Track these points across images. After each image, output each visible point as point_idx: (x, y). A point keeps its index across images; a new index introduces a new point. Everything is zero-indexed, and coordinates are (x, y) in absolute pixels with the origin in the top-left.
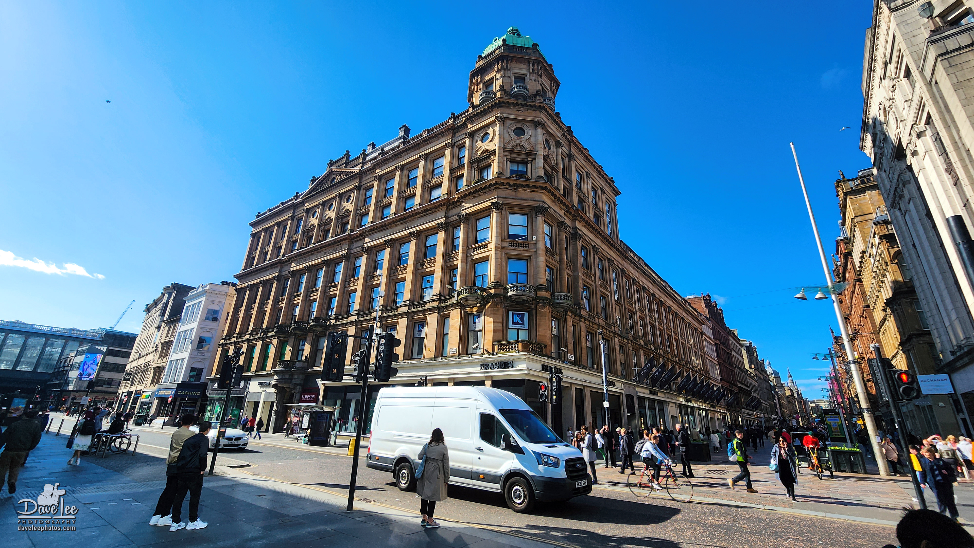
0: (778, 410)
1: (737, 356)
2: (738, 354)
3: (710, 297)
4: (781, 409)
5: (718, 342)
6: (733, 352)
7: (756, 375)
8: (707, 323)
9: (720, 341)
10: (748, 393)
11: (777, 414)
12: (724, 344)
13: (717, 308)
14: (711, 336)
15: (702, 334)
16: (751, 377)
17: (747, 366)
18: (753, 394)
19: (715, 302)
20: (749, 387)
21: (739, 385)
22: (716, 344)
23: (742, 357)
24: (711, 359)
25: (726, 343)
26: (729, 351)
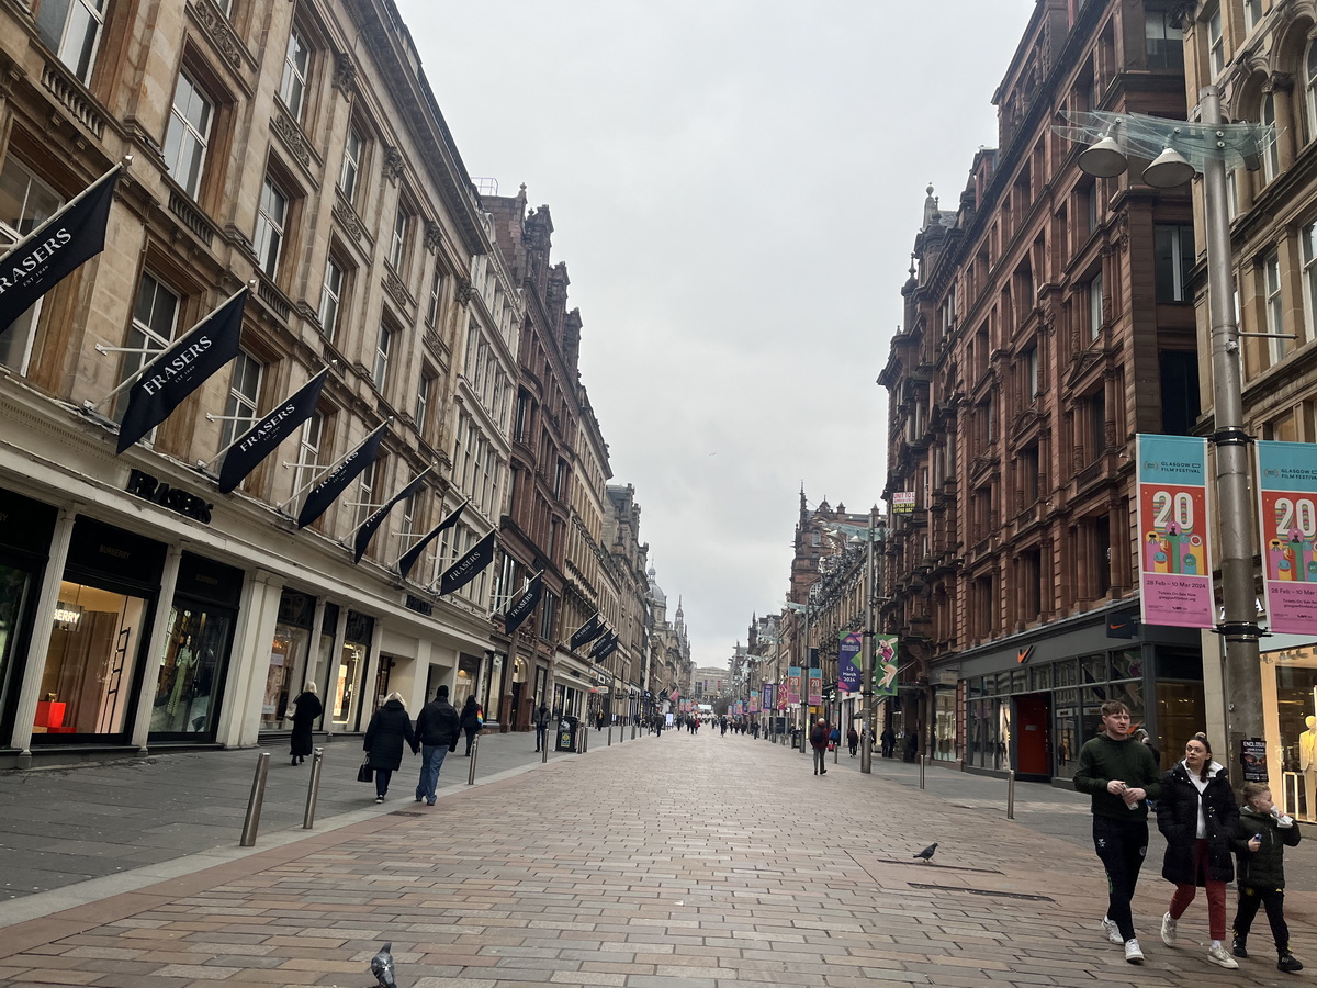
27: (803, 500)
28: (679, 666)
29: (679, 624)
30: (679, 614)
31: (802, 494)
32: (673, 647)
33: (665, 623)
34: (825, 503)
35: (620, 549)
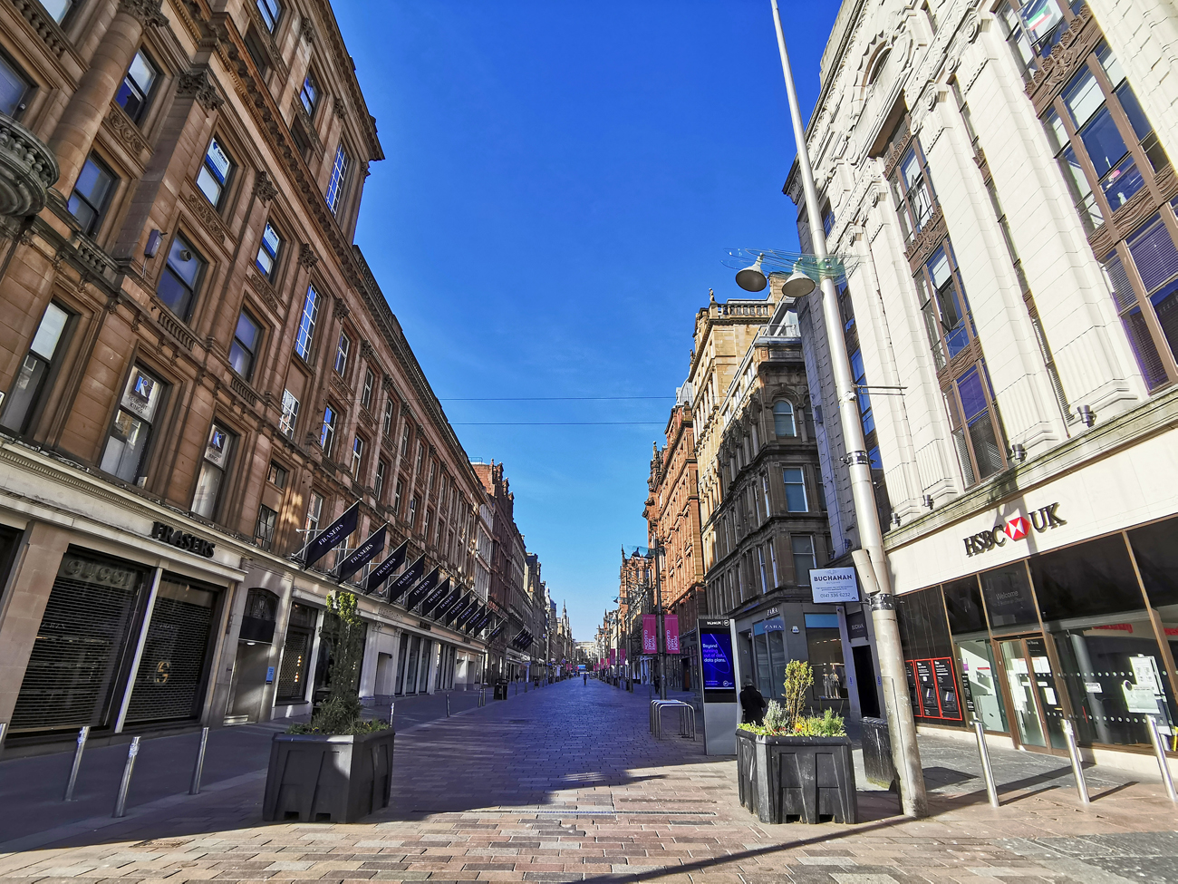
0: (547, 652)
1: (518, 568)
2: (519, 567)
3: (502, 470)
4: (550, 651)
5: (498, 539)
6: (514, 562)
7: (533, 602)
8: (489, 504)
9: (501, 539)
10: (519, 625)
11: (544, 658)
12: (505, 546)
13: (507, 491)
14: (491, 527)
15: (478, 518)
16: (527, 603)
17: (525, 588)
18: (525, 627)
19: (507, 482)
20: (522, 617)
21: (512, 611)
22: (494, 541)
23: (523, 572)
24: (481, 563)
25: (507, 546)
26: (509, 558)
29: (565, 617)
30: (565, 610)
31: (623, 551)
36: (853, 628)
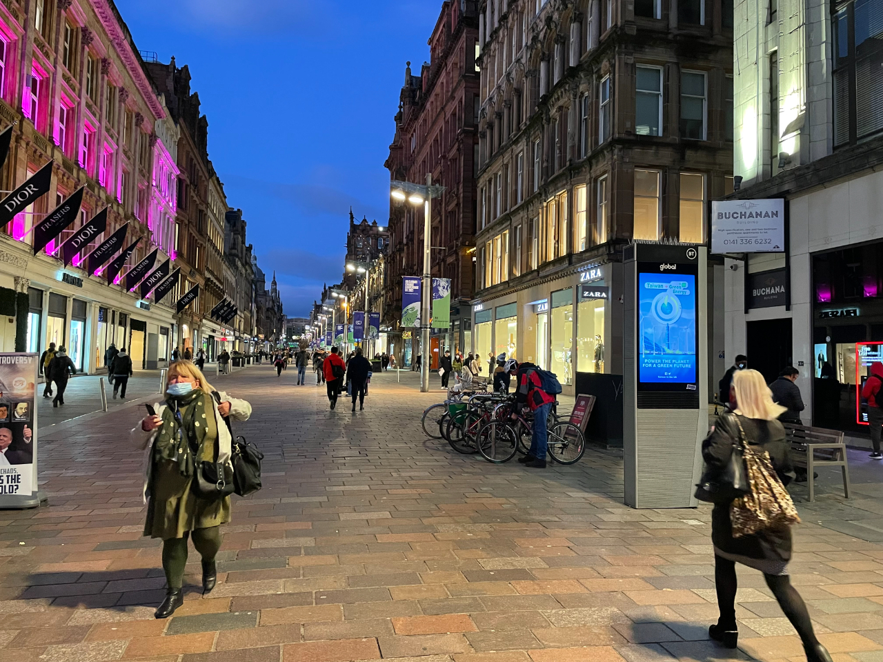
5: (185, 177)
8: (170, 122)
9: (189, 178)
12: (197, 190)
22: (181, 179)
25: (200, 191)
27: (352, 218)
28: (275, 319)
29: (275, 290)
30: (274, 283)
31: (351, 214)
32: (270, 306)
33: (265, 291)
34: (365, 220)
35: (234, 251)
36: (755, 293)
